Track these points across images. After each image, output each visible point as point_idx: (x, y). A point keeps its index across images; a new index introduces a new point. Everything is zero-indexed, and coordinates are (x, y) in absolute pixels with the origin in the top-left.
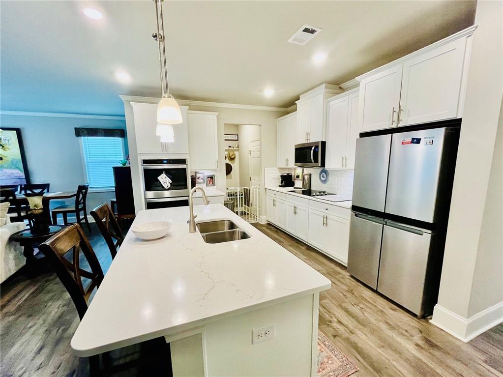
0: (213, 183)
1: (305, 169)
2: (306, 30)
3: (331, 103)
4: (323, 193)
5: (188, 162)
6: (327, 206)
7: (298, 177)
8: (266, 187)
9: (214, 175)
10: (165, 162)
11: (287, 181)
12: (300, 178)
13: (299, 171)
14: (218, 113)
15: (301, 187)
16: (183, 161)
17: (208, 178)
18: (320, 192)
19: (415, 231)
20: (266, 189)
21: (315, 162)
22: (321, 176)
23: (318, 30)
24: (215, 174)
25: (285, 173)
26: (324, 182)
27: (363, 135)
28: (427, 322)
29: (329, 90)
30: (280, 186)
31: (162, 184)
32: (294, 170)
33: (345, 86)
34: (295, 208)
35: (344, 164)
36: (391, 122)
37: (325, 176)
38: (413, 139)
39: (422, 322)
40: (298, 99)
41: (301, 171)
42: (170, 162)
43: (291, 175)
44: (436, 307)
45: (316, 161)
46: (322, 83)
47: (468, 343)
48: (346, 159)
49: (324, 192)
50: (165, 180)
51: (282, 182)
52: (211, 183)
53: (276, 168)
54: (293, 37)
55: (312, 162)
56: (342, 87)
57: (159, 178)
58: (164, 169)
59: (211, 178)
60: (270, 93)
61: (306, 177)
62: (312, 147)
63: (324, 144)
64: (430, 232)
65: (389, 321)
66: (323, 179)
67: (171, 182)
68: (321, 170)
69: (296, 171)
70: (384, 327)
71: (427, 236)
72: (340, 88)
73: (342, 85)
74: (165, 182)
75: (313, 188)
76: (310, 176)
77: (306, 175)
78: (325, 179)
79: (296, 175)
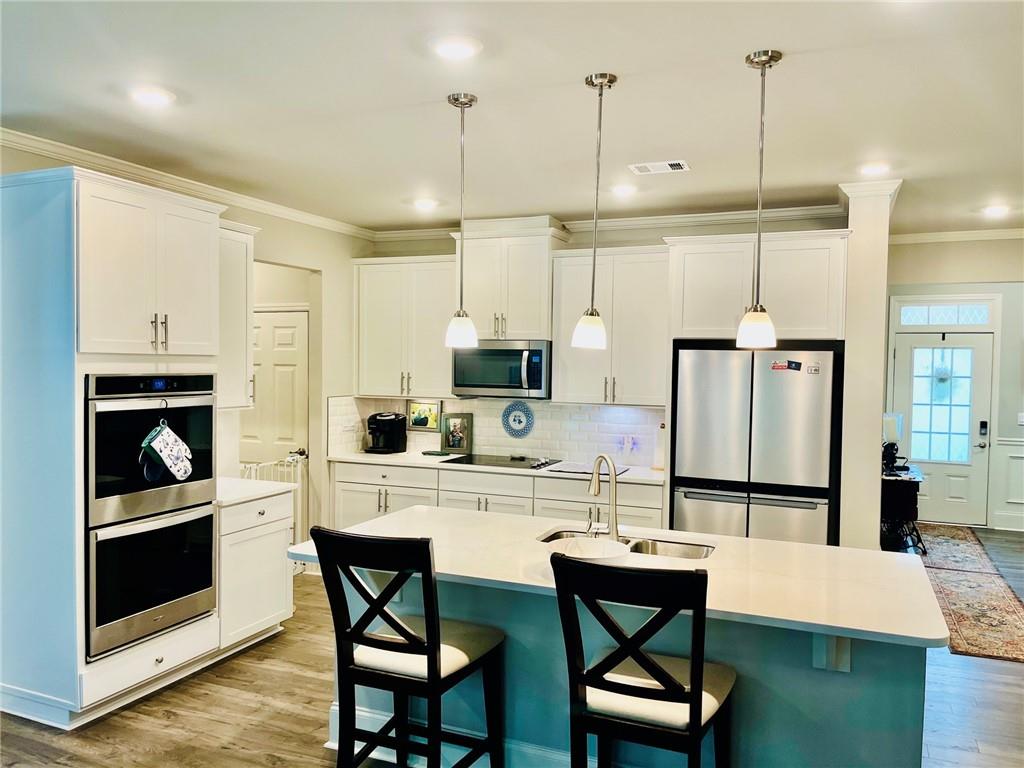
1: (448, 402)
3: (562, 260)
5: (218, 384)
7: (422, 422)
8: (332, 456)
10: (159, 385)
11: (389, 435)
12: (431, 424)
15: (439, 450)
16: (204, 383)
20: (329, 461)
21: (531, 388)
22: (511, 419)
26: (520, 433)
30: (367, 451)
31: (167, 463)
32: (403, 404)
33: (576, 226)
34: (485, 502)
35: (609, 394)
37: (524, 419)
38: (790, 363)
41: (437, 407)
42: (172, 385)
45: (535, 384)
46: (546, 214)
53: (351, 399)
55: (522, 387)
56: (567, 227)
57: (155, 445)
61: (455, 422)
62: (520, 351)
63: (550, 345)
66: (516, 426)
67: (190, 456)
68: (507, 404)
71: (825, 509)
72: (564, 226)
74: (178, 458)
75: (477, 451)
76: (469, 418)
77: (456, 416)
78: (523, 425)
79: (413, 417)
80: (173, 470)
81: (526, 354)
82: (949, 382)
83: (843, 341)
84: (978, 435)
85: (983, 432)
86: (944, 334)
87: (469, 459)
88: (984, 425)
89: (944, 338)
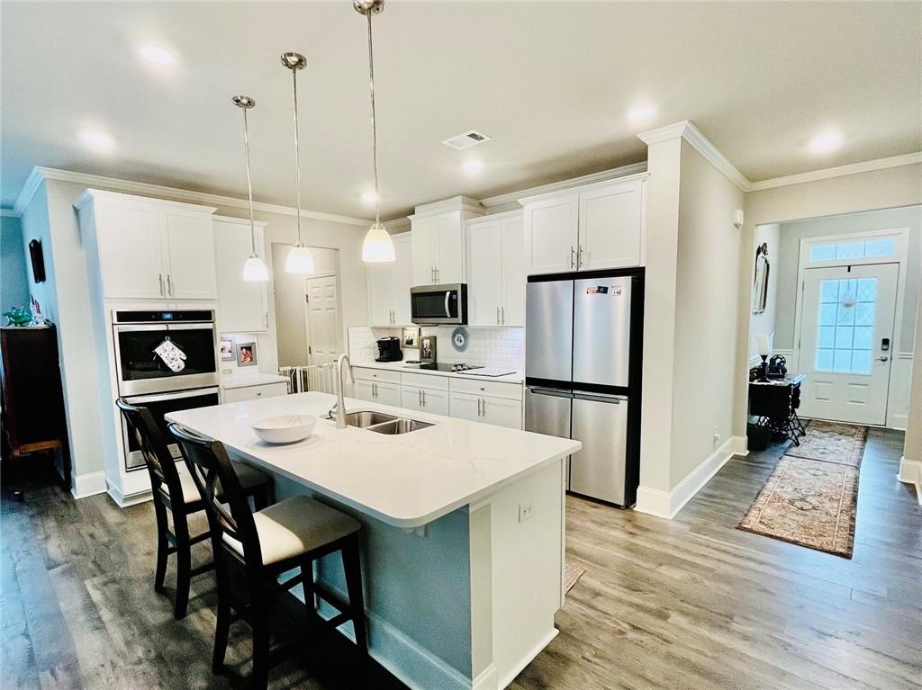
0: (252, 359)
1: (423, 329)
2: (473, 136)
3: (472, 227)
4: (460, 368)
5: (217, 316)
6: (483, 384)
7: (410, 342)
8: (352, 363)
9: (254, 343)
10: (168, 316)
11: (390, 350)
12: (415, 344)
13: (412, 332)
14: (265, 224)
15: (418, 360)
16: (206, 316)
17: (242, 348)
18: (456, 366)
19: (606, 400)
20: (351, 366)
21: (452, 317)
22: (456, 342)
23: (487, 139)
24: (255, 341)
25: (386, 336)
26: (461, 349)
27: (532, 279)
28: (632, 510)
29: (467, 206)
30: (377, 360)
31: (166, 361)
32: (401, 331)
34: (422, 394)
35: (500, 319)
36: (570, 264)
37: (463, 339)
38: (599, 288)
39: (627, 512)
40: (412, 212)
41: (416, 333)
42: (179, 316)
43: (398, 340)
44: (639, 490)
45: (454, 314)
46: (459, 195)
47: (673, 519)
48: (503, 312)
49: (462, 365)
50: (170, 354)
51: (381, 354)
52: (249, 359)
53: (368, 328)
54: (450, 140)
55: (446, 317)
56: (484, 203)
57: (158, 350)
58: (168, 331)
59: (249, 348)
60: (371, 198)
61: (427, 342)
62: (445, 293)
63: (464, 287)
64: (626, 398)
65: (595, 519)
66: (459, 344)
67: (185, 358)
68: (454, 329)
69: (405, 332)
70: (592, 526)
71: (623, 404)
72: (481, 204)
73: (486, 201)
74: (173, 359)
75: (440, 360)
76: (434, 339)
77: (427, 338)
78: (462, 343)
79: (406, 339)
80: (170, 366)
81: (448, 293)
82: (853, 307)
83: (644, 268)
84: (880, 350)
85: (885, 347)
86: (849, 267)
87: (434, 366)
88: (886, 342)
89: (849, 271)
